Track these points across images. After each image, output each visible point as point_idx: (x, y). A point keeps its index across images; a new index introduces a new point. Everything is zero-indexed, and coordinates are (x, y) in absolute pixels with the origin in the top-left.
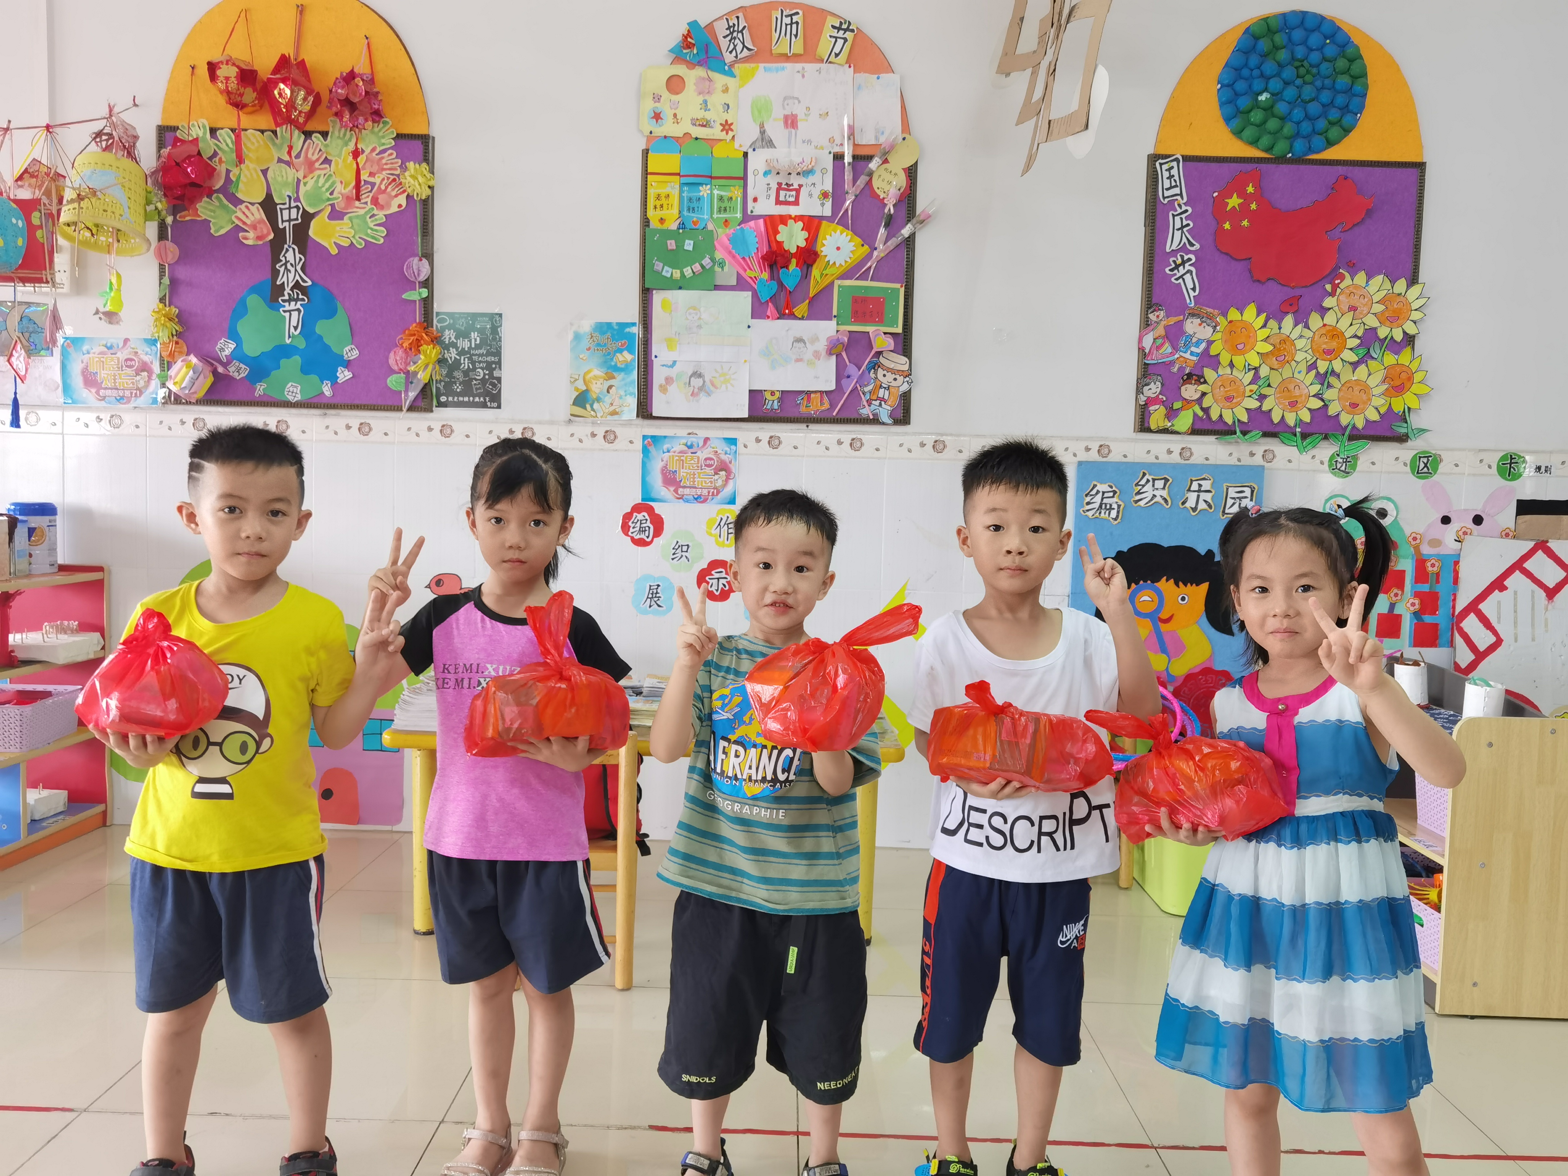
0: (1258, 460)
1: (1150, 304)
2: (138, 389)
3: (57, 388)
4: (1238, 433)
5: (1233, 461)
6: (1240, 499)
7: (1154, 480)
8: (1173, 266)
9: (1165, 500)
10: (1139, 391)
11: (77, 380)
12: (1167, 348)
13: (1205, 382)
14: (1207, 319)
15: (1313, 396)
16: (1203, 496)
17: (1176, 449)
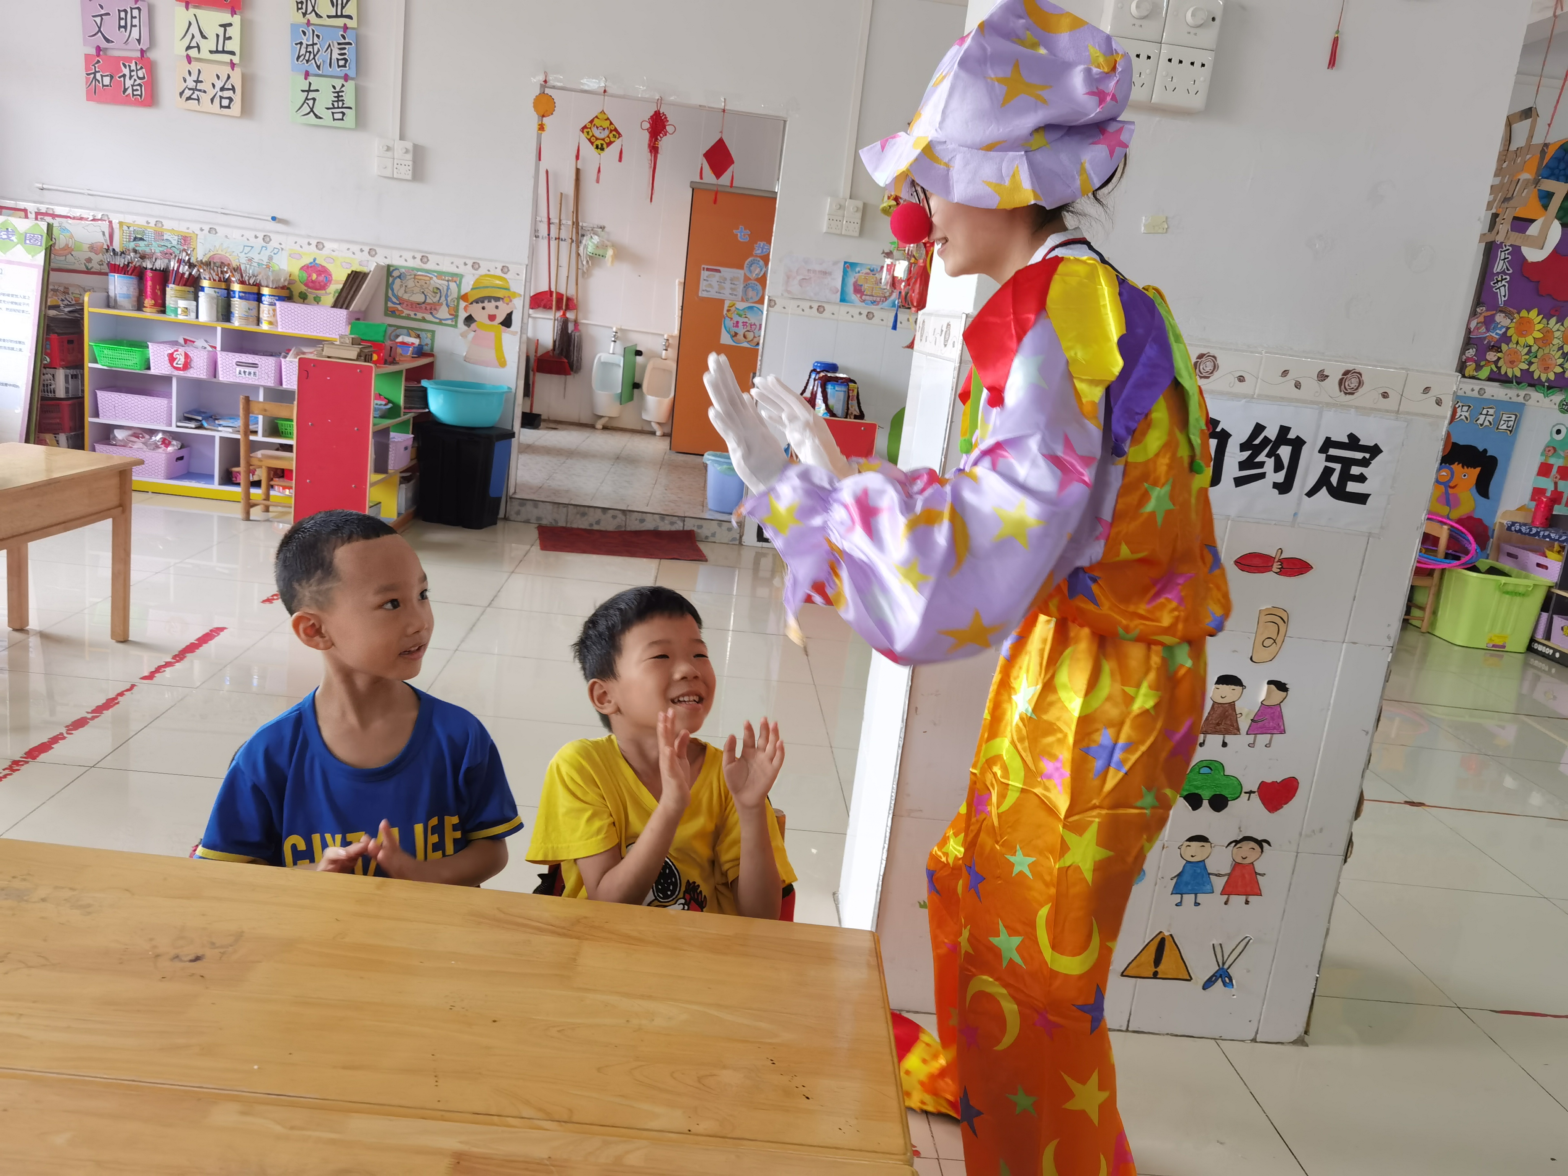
0: (1520, 399)
1: (1478, 301)
2: (885, 297)
3: (837, 292)
4: (1515, 383)
5: (1506, 399)
6: (1508, 421)
7: (1463, 406)
8: (1496, 281)
9: (1467, 418)
10: (1463, 353)
11: (850, 289)
12: (1483, 329)
13: (1501, 352)
14: (1509, 315)
15: (1559, 365)
16: (1489, 418)
17: (1477, 388)
